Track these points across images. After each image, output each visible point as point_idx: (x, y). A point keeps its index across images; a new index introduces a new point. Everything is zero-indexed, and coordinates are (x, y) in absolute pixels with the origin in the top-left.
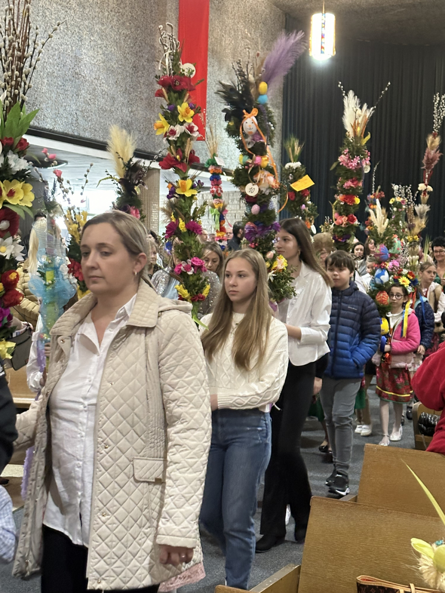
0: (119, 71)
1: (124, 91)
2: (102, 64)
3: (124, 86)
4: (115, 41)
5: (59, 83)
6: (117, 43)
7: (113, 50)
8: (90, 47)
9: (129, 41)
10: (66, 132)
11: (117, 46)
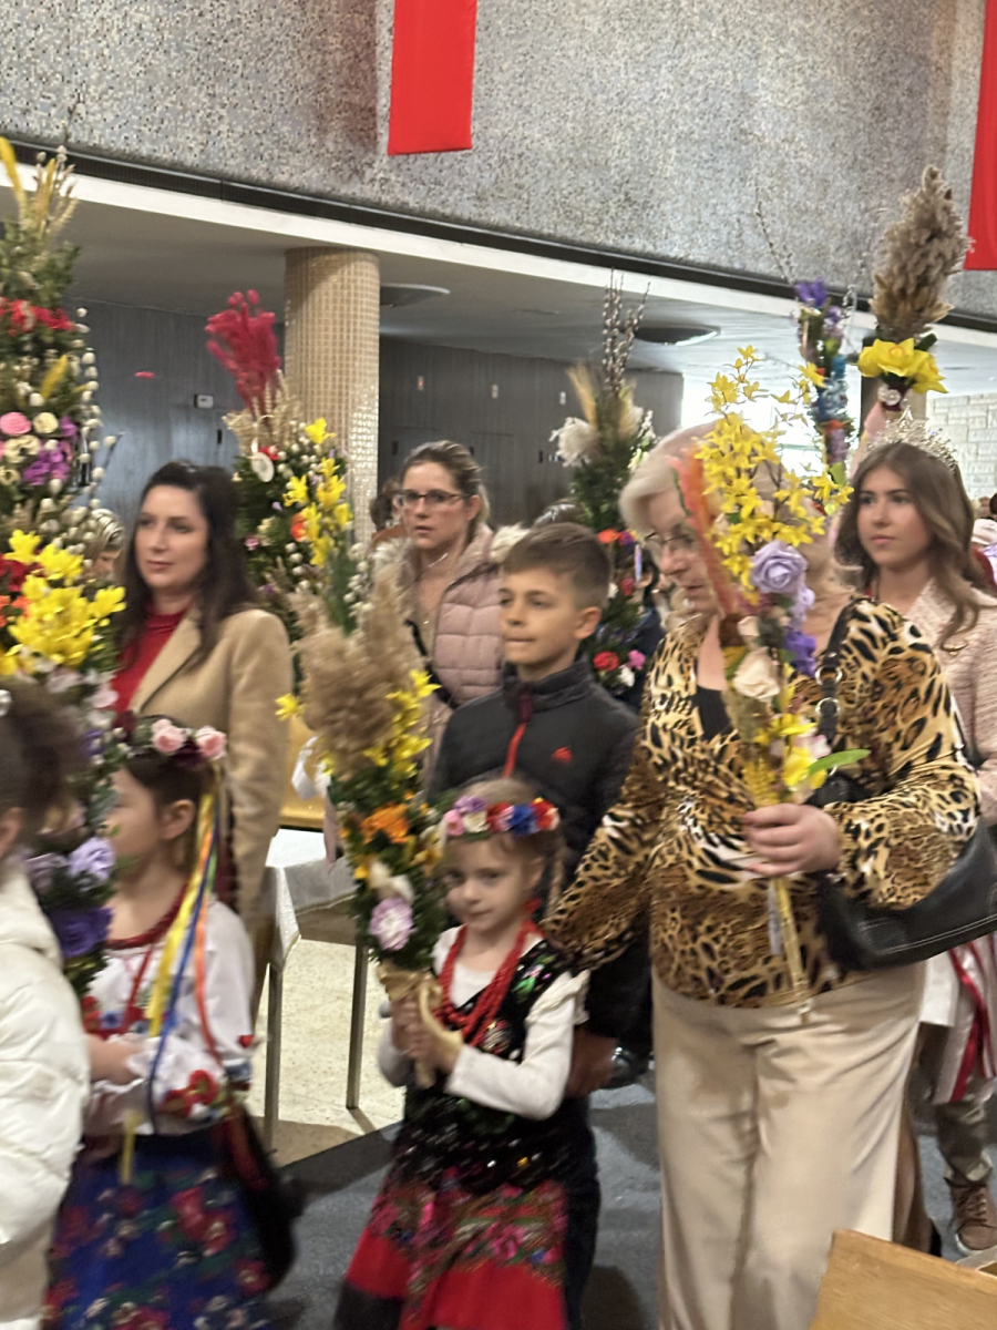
0: (842, 119)
1: (849, 164)
2: (801, 108)
3: (850, 153)
4: (834, 54)
5: (704, 155)
6: (837, 56)
7: (829, 72)
8: (775, 71)
9: (868, 50)
10: (714, 262)
11: (838, 63)
